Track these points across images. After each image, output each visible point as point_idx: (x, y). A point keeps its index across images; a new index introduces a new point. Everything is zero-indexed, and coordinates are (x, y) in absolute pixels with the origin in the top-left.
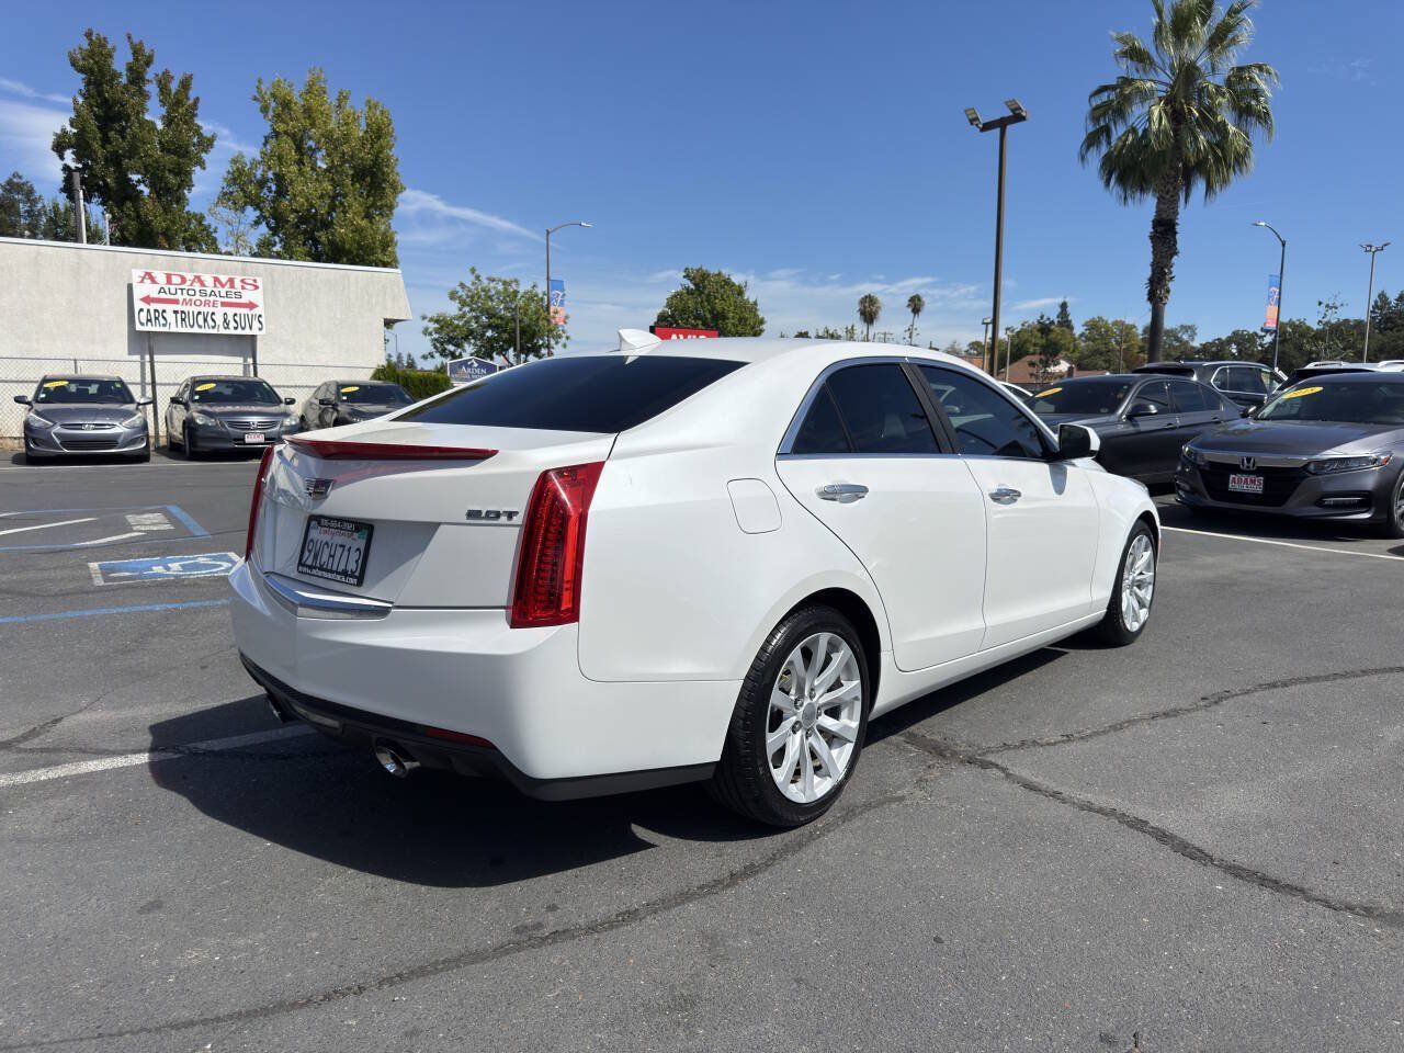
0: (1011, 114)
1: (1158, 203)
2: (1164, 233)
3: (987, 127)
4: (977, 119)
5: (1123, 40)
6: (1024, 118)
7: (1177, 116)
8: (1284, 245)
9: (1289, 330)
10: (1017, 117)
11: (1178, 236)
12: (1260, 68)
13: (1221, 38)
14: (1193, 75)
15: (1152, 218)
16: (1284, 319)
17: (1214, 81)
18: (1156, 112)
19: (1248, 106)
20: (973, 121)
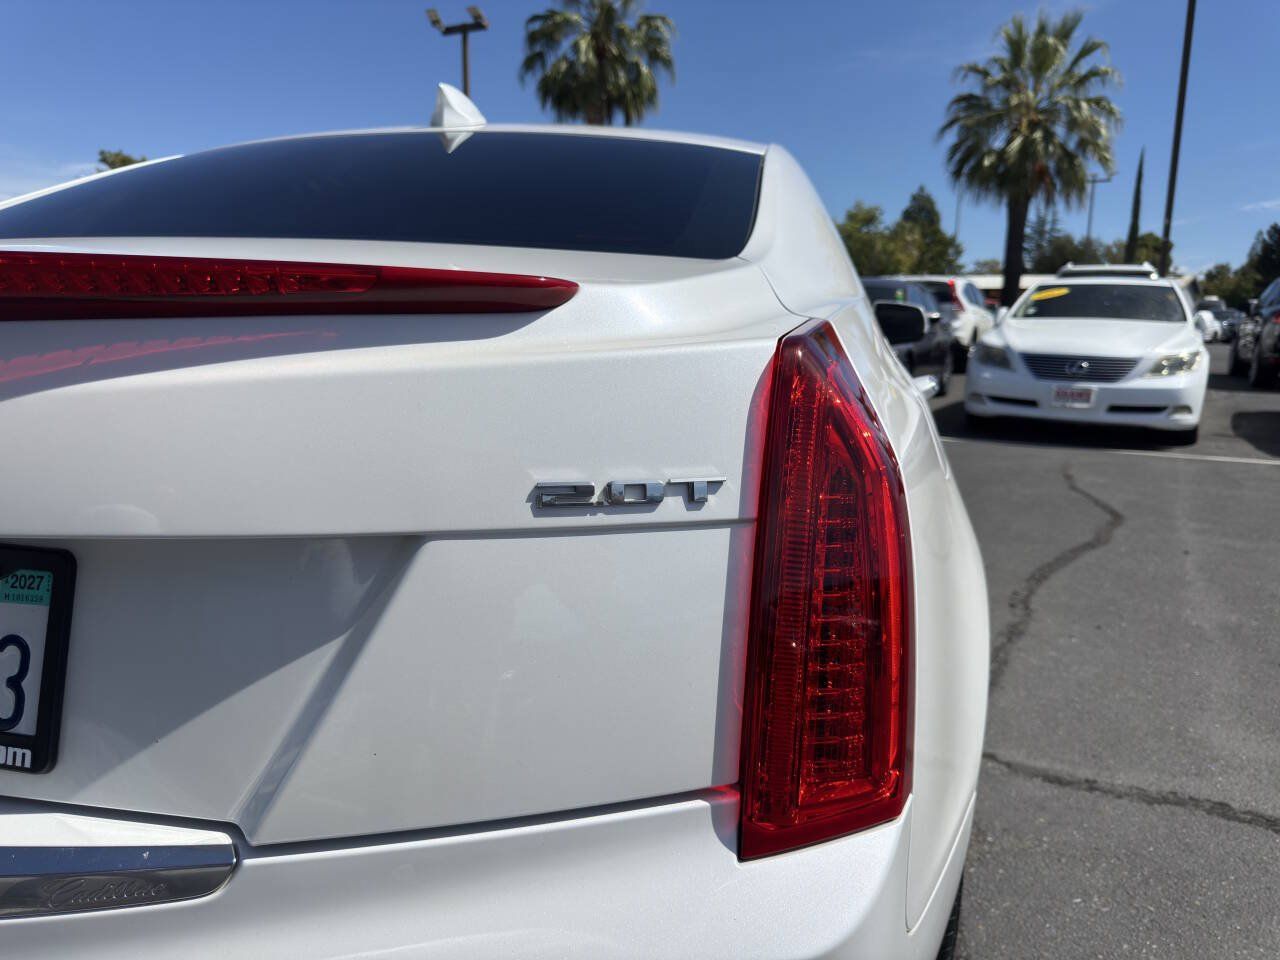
0: (472, 21)
3: (449, 31)
4: (439, 21)
6: (485, 27)
7: (600, 52)
10: (478, 25)
12: (663, 19)
14: (613, 16)
17: (629, 23)
18: (584, 45)
19: (655, 52)
20: (435, 23)
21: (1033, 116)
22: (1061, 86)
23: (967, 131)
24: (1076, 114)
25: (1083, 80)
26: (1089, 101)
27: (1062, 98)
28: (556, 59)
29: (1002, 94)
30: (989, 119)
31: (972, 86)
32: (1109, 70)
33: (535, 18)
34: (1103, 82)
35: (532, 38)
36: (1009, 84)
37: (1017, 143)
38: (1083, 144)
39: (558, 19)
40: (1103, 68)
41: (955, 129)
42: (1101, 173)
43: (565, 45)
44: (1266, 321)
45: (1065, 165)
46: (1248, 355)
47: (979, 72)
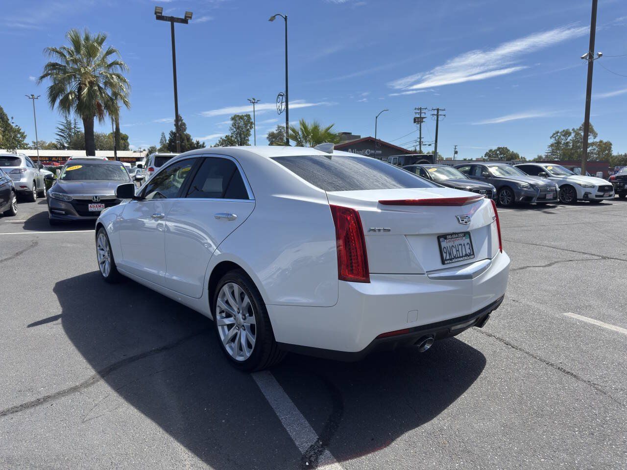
21: (91, 79)
22: (100, 65)
23: (56, 81)
24: (111, 80)
25: (110, 66)
26: (115, 75)
27: (103, 71)
30: (67, 77)
32: (123, 63)
34: (121, 69)
37: (85, 90)
38: (115, 94)
40: (120, 61)
42: (124, 107)
45: (111, 103)
47: (57, 52)
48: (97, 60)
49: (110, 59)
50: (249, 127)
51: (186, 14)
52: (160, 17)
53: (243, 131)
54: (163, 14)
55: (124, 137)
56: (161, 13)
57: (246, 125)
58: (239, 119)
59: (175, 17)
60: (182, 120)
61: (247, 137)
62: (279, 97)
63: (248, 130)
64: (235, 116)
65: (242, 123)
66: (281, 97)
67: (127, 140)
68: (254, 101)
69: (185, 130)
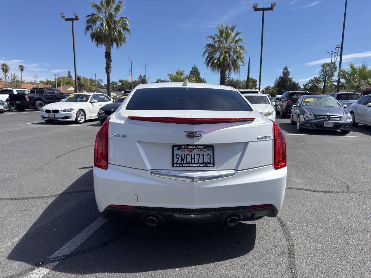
0: (75, 17)
1: (106, 48)
2: (108, 55)
3: (67, 20)
4: (64, 17)
5: (94, 3)
6: (79, 19)
7: (109, 26)
8: (131, 62)
9: (124, 82)
10: (77, 19)
11: (111, 57)
12: (126, 18)
13: (117, 9)
14: (112, 16)
15: (105, 52)
16: (133, 80)
17: (117, 19)
18: (104, 24)
19: (125, 27)
20: (63, 17)
21: (226, 50)
22: (232, 42)
23: (210, 53)
24: (236, 49)
25: (237, 41)
26: (239, 46)
27: (232, 45)
28: (96, 27)
29: (218, 44)
30: (215, 50)
31: (211, 42)
32: (243, 39)
33: (89, 16)
34: (242, 42)
35: (88, 21)
36: (220, 41)
37: (222, 57)
38: (238, 57)
39: (96, 16)
40: (242, 38)
41: (207, 53)
42: (242, 64)
43: (98, 23)
44: (283, 102)
45: (234, 63)
46: (279, 110)
47: (212, 38)
48: (230, 40)
49: (237, 38)
50: (333, 71)
51: (272, 4)
52: (256, 10)
53: (329, 74)
54: (258, 7)
55: (255, 81)
56: (257, 7)
57: (331, 70)
58: (327, 66)
59: (265, 7)
60: (288, 69)
61: (331, 77)
62: (337, 48)
63: (333, 73)
64: (324, 64)
65: (328, 68)
66: (338, 49)
67: (256, 82)
68: (332, 53)
69: (288, 75)
